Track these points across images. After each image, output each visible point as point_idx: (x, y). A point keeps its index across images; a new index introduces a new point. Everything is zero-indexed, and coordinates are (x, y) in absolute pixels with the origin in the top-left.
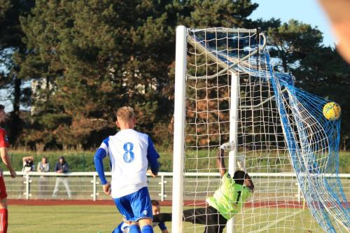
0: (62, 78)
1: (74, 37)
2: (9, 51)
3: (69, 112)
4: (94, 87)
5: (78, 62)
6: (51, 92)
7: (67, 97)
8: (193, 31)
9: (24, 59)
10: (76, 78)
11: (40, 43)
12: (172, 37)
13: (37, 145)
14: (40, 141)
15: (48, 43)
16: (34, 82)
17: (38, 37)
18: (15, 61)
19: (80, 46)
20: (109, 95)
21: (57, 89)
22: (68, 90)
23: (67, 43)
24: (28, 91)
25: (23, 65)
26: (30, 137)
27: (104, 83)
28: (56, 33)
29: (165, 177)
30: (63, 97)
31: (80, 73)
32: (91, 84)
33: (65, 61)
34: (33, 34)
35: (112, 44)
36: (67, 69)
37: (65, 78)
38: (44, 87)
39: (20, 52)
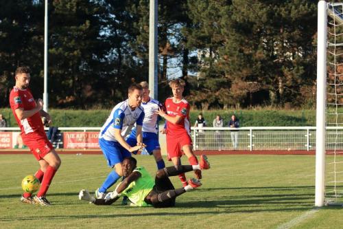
0: (223, 47)
1: (232, 13)
2: (178, 26)
3: (229, 77)
4: (250, 55)
5: (236, 35)
6: (213, 60)
7: (227, 63)
8: (332, 5)
9: (190, 32)
10: (235, 48)
11: (204, 18)
12: (315, 12)
13: (203, 105)
14: (205, 101)
15: (210, 18)
16: (200, 51)
17: (202, 13)
18: (183, 35)
19: (238, 20)
20: (263, 61)
21: (219, 57)
22: (228, 58)
23: (227, 18)
24: (194, 59)
25: (190, 38)
26: (196, 98)
27: (258, 51)
28: (217, 10)
29: (310, 130)
30: (223, 64)
31: (239, 43)
32: (247, 52)
33: (225, 33)
34: (198, 12)
35: (264, 19)
36: (227, 40)
37: (225, 48)
38: (207, 55)
39: (187, 26)
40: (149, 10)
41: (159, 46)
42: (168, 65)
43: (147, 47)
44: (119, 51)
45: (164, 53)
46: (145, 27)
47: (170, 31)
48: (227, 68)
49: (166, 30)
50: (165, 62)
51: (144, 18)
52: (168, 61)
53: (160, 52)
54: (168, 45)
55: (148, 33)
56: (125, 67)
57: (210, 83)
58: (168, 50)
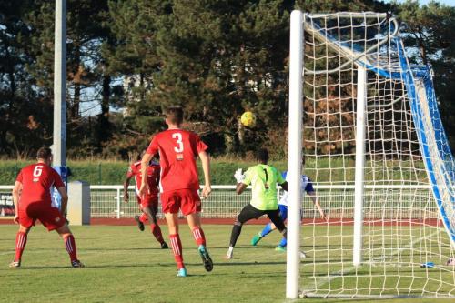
0: (159, 73)
1: (172, 25)
2: (96, 42)
4: (198, 84)
5: (178, 55)
6: (145, 91)
7: (165, 96)
8: (311, 17)
9: (113, 52)
10: (175, 74)
11: (133, 32)
12: (287, 24)
13: (130, 154)
14: (133, 149)
15: (141, 32)
16: (126, 78)
17: (130, 25)
18: (102, 54)
19: (180, 35)
20: (215, 94)
21: (153, 87)
22: (166, 87)
23: (165, 32)
24: (119, 90)
25: (112, 60)
26: (121, 144)
27: (209, 79)
28: (151, 21)
30: (159, 96)
31: (181, 67)
32: (193, 81)
33: (163, 53)
34: (124, 23)
35: (217, 33)
36: (165, 62)
37: (162, 73)
38: (137, 84)
39: (108, 43)
40: (53, 20)
41: (68, 70)
42: (82, 98)
43: (51, 71)
44: (11, 78)
45: (75, 80)
46: (49, 43)
47: (84, 49)
48: (165, 103)
49: (78, 48)
50: (77, 94)
51: (47, 31)
52: (81, 91)
53: (70, 79)
54: (81, 69)
55: (53, 52)
56: (19, 100)
57: (141, 122)
58: (82, 77)
